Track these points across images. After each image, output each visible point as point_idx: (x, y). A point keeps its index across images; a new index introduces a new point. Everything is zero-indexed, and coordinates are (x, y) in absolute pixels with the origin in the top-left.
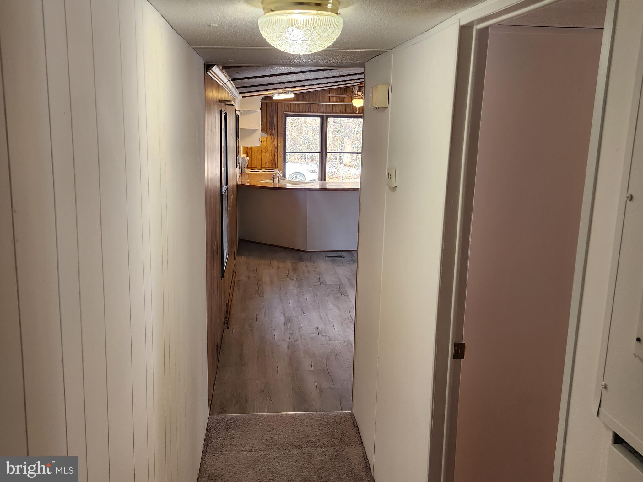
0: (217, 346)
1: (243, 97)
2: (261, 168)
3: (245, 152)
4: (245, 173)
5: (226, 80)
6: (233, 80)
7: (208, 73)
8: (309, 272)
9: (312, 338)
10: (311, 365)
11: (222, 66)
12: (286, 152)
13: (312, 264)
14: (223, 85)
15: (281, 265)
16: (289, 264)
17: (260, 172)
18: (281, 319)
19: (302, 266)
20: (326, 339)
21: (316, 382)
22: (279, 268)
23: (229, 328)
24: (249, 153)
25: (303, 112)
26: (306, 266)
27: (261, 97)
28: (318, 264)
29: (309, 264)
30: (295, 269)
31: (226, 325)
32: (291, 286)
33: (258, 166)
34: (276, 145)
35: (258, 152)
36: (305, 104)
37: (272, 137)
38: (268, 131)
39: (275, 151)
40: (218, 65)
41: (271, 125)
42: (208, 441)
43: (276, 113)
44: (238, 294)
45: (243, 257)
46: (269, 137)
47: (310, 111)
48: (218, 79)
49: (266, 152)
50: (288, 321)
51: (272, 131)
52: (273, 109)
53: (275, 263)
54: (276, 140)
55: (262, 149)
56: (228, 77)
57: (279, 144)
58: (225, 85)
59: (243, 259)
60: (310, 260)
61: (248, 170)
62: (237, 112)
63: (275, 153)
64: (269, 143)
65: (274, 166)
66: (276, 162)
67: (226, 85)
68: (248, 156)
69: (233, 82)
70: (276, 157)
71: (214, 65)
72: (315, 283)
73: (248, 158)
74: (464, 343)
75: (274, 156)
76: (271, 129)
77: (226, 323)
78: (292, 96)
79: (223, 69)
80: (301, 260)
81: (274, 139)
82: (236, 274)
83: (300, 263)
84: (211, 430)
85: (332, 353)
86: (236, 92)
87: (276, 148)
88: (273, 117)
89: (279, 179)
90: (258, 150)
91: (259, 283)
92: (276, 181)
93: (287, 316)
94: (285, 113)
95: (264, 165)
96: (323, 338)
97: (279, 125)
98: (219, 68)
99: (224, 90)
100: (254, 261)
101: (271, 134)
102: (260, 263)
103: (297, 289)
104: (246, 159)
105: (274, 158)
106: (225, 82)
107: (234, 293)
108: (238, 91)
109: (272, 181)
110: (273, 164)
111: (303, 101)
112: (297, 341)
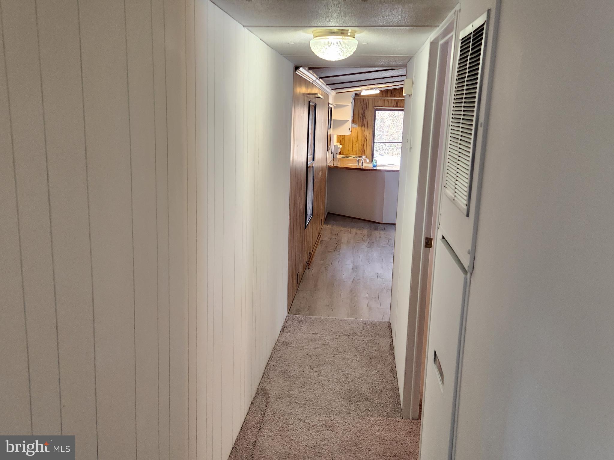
0: (297, 274)
1: (336, 93)
2: (352, 155)
3: (339, 141)
4: (337, 158)
5: (314, 79)
6: (321, 78)
7: (296, 72)
8: (380, 237)
9: (372, 279)
10: (367, 294)
11: (308, 68)
12: (374, 142)
13: (385, 232)
14: (313, 82)
15: (359, 232)
16: (365, 231)
17: (350, 158)
18: (351, 266)
19: (376, 233)
20: (382, 280)
21: (368, 304)
22: (356, 234)
23: (310, 268)
24: (342, 142)
25: (391, 107)
26: (380, 234)
27: (353, 93)
28: (390, 233)
29: (382, 232)
30: (369, 236)
31: (308, 267)
32: (364, 246)
33: (349, 153)
34: (366, 136)
35: (350, 142)
36: (393, 100)
37: (363, 128)
38: (360, 123)
39: (365, 140)
40: (304, 67)
41: (362, 118)
42: (284, 327)
43: (367, 107)
44: (319, 249)
45: (329, 225)
46: (360, 128)
47: (398, 106)
48: (306, 77)
49: (356, 142)
50: (356, 268)
51: (363, 123)
52: (365, 104)
53: (354, 231)
54: (366, 131)
55: (353, 138)
56: (316, 76)
57: (368, 135)
58: (314, 82)
59: (328, 226)
60: (384, 230)
61: (339, 157)
62: (330, 105)
63: (364, 142)
64: (360, 135)
65: (363, 153)
66: (365, 150)
67: (316, 82)
68: (341, 144)
69: (322, 80)
70: (365, 145)
71: (300, 67)
72: (384, 245)
73: (341, 146)
74: (432, 238)
75: (364, 145)
76: (362, 121)
77: (308, 266)
78: (377, 92)
79: (309, 70)
80: (376, 229)
81: (365, 130)
82: (321, 236)
83: (375, 231)
84: (288, 321)
85: (384, 288)
86: (328, 89)
87: (365, 138)
88: (364, 111)
89: (363, 162)
90: (350, 139)
91: (338, 243)
92: (360, 164)
93: (356, 264)
94: (375, 107)
95: (355, 153)
96: (381, 280)
97: (369, 118)
98: (306, 70)
99: (314, 86)
100: (336, 228)
101: (362, 126)
102: (342, 230)
103: (368, 248)
104: (339, 146)
105: (364, 146)
106: (315, 80)
107: (317, 248)
108: (330, 88)
109: (357, 164)
110: (362, 152)
111: (391, 97)
112: (359, 280)
